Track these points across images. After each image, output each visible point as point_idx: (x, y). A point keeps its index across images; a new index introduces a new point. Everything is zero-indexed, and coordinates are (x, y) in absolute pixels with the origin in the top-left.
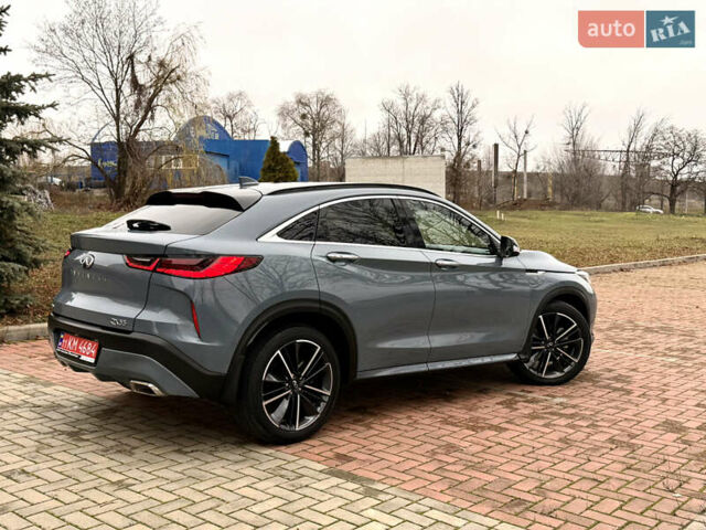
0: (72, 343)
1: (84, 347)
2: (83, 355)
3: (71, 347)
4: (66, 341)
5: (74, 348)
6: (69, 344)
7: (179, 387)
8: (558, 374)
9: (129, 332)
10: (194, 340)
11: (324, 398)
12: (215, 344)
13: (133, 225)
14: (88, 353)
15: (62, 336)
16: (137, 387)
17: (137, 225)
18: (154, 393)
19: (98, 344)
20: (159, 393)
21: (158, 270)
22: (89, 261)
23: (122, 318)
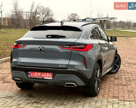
0: (37, 74)
1: (45, 75)
2: (45, 77)
3: (37, 75)
4: (33, 74)
5: (39, 75)
6: (36, 74)
7: (81, 83)
8: (115, 71)
10: (84, 69)
11: (99, 82)
13: (48, 36)
14: (48, 77)
15: (29, 73)
16: (67, 85)
17: (50, 36)
18: (74, 86)
19: (52, 73)
20: (76, 86)
21: (73, 49)
22: (43, 48)
23: (64, 65)
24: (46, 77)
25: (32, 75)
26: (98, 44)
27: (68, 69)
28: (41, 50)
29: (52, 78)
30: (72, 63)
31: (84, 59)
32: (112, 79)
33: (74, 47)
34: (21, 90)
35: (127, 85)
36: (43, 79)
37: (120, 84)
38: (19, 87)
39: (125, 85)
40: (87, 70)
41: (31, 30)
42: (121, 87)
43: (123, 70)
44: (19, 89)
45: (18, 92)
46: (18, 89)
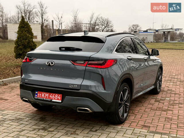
0: (45, 95)
1: (53, 96)
2: (53, 99)
3: (45, 97)
4: (40, 94)
5: (47, 97)
6: (43, 95)
7: (98, 108)
9: (79, 90)
10: (103, 91)
11: (128, 106)
12: (109, 92)
13: (62, 49)
14: (56, 99)
15: (37, 93)
16: (80, 110)
17: (64, 49)
18: (89, 111)
19: (62, 95)
20: (90, 111)
21: (87, 66)
22: (52, 63)
23: (76, 85)
24: (55, 99)
25: (40, 96)
26: (128, 59)
27: (80, 91)
28: (49, 65)
29: (60, 101)
30: (87, 83)
31: (102, 78)
32: (153, 101)
33: (90, 62)
34: (37, 110)
35: (168, 110)
36: (51, 101)
37: (160, 108)
38: (33, 106)
39: (164, 111)
40: (106, 92)
41: (47, 41)
42: (158, 113)
43: (171, 90)
44: (36, 109)
45: (32, 113)
46: (34, 110)
